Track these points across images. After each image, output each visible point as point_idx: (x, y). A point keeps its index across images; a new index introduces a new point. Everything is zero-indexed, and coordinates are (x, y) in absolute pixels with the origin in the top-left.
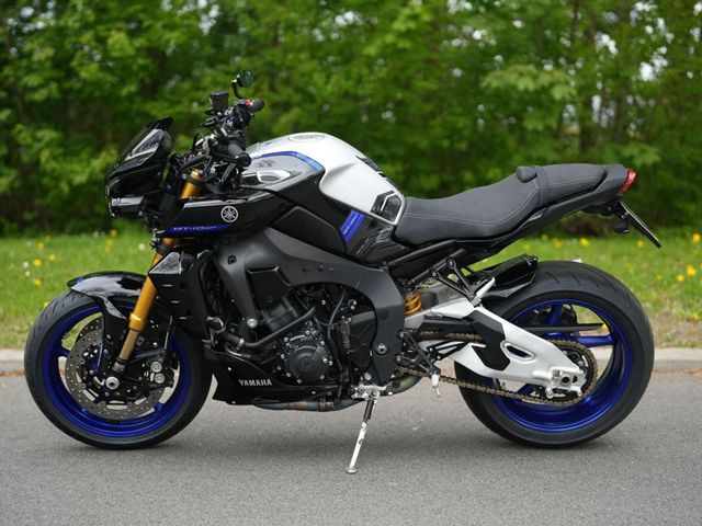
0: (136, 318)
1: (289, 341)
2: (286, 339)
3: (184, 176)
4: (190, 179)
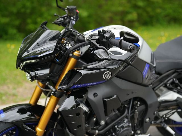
0: (39, 130)
1: (118, 127)
2: (116, 126)
3: (71, 55)
4: (74, 56)
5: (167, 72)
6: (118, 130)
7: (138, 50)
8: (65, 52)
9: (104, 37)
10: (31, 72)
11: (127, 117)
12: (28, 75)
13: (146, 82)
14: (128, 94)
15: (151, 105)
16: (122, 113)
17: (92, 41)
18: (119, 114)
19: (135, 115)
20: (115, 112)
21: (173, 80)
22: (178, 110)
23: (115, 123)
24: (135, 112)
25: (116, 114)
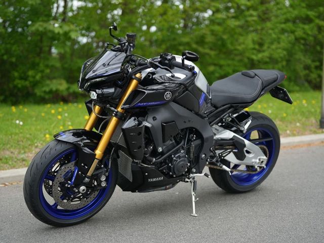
0: (99, 152)
2: (173, 156)
3: (133, 77)
4: (136, 78)
5: (223, 106)
6: (175, 160)
7: (195, 77)
8: (127, 74)
9: (166, 59)
10: (97, 90)
11: (183, 148)
12: (95, 93)
13: (201, 112)
14: (185, 122)
15: (207, 138)
16: (178, 143)
17: (155, 63)
18: (175, 144)
19: (191, 147)
20: (171, 141)
21: (229, 115)
22: (234, 151)
23: (172, 153)
24: (191, 144)
25: (173, 143)
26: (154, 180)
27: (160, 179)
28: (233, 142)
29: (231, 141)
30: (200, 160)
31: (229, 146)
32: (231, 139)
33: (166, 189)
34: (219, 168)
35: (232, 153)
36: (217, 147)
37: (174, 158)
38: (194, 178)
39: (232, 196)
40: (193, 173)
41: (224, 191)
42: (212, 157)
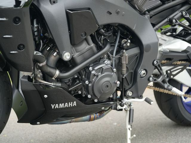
1: (93, 69)
2: (91, 68)
6: (95, 75)
11: (109, 58)
14: (110, 13)
15: (149, 46)
16: (99, 48)
18: (95, 49)
19: (123, 58)
20: (89, 44)
21: (182, 13)
22: (188, 68)
23: (90, 63)
24: (123, 53)
25: (91, 48)
26: (62, 106)
27: (71, 104)
28: (188, 56)
29: (185, 54)
30: (138, 79)
31: (182, 60)
32: (185, 51)
33: (90, 120)
34: (166, 92)
35: (185, 71)
36: (163, 61)
37: (93, 72)
38: (130, 105)
39: (184, 129)
40: (128, 97)
41: (174, 123)
42: (156, 76)
